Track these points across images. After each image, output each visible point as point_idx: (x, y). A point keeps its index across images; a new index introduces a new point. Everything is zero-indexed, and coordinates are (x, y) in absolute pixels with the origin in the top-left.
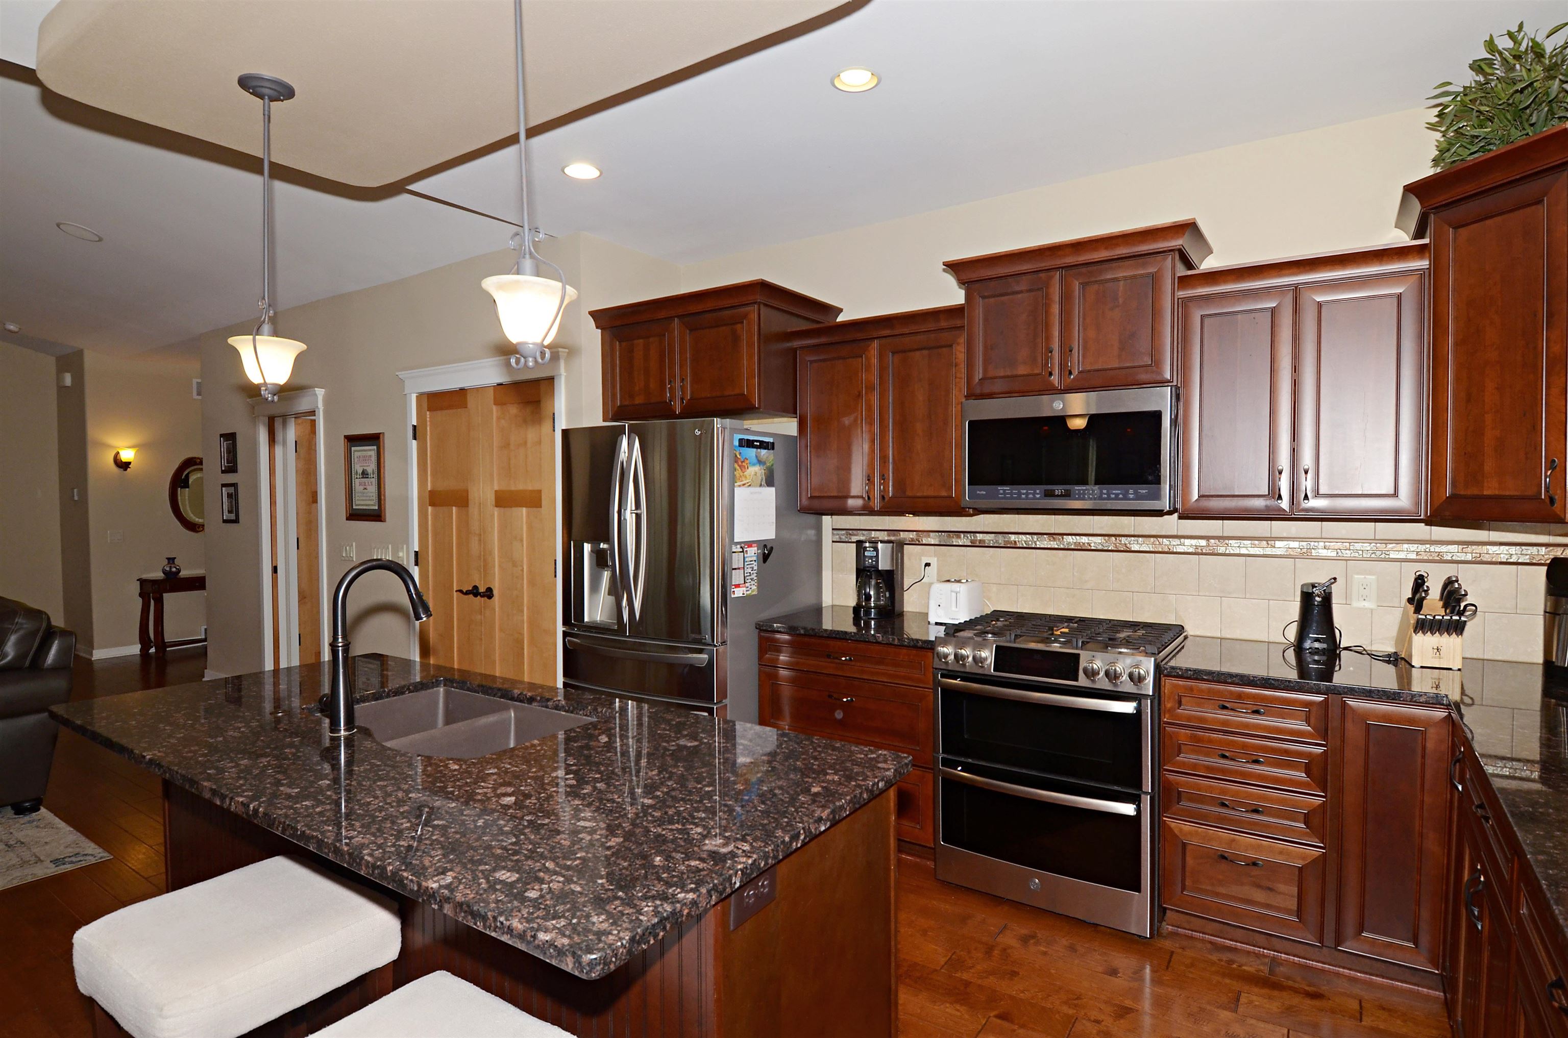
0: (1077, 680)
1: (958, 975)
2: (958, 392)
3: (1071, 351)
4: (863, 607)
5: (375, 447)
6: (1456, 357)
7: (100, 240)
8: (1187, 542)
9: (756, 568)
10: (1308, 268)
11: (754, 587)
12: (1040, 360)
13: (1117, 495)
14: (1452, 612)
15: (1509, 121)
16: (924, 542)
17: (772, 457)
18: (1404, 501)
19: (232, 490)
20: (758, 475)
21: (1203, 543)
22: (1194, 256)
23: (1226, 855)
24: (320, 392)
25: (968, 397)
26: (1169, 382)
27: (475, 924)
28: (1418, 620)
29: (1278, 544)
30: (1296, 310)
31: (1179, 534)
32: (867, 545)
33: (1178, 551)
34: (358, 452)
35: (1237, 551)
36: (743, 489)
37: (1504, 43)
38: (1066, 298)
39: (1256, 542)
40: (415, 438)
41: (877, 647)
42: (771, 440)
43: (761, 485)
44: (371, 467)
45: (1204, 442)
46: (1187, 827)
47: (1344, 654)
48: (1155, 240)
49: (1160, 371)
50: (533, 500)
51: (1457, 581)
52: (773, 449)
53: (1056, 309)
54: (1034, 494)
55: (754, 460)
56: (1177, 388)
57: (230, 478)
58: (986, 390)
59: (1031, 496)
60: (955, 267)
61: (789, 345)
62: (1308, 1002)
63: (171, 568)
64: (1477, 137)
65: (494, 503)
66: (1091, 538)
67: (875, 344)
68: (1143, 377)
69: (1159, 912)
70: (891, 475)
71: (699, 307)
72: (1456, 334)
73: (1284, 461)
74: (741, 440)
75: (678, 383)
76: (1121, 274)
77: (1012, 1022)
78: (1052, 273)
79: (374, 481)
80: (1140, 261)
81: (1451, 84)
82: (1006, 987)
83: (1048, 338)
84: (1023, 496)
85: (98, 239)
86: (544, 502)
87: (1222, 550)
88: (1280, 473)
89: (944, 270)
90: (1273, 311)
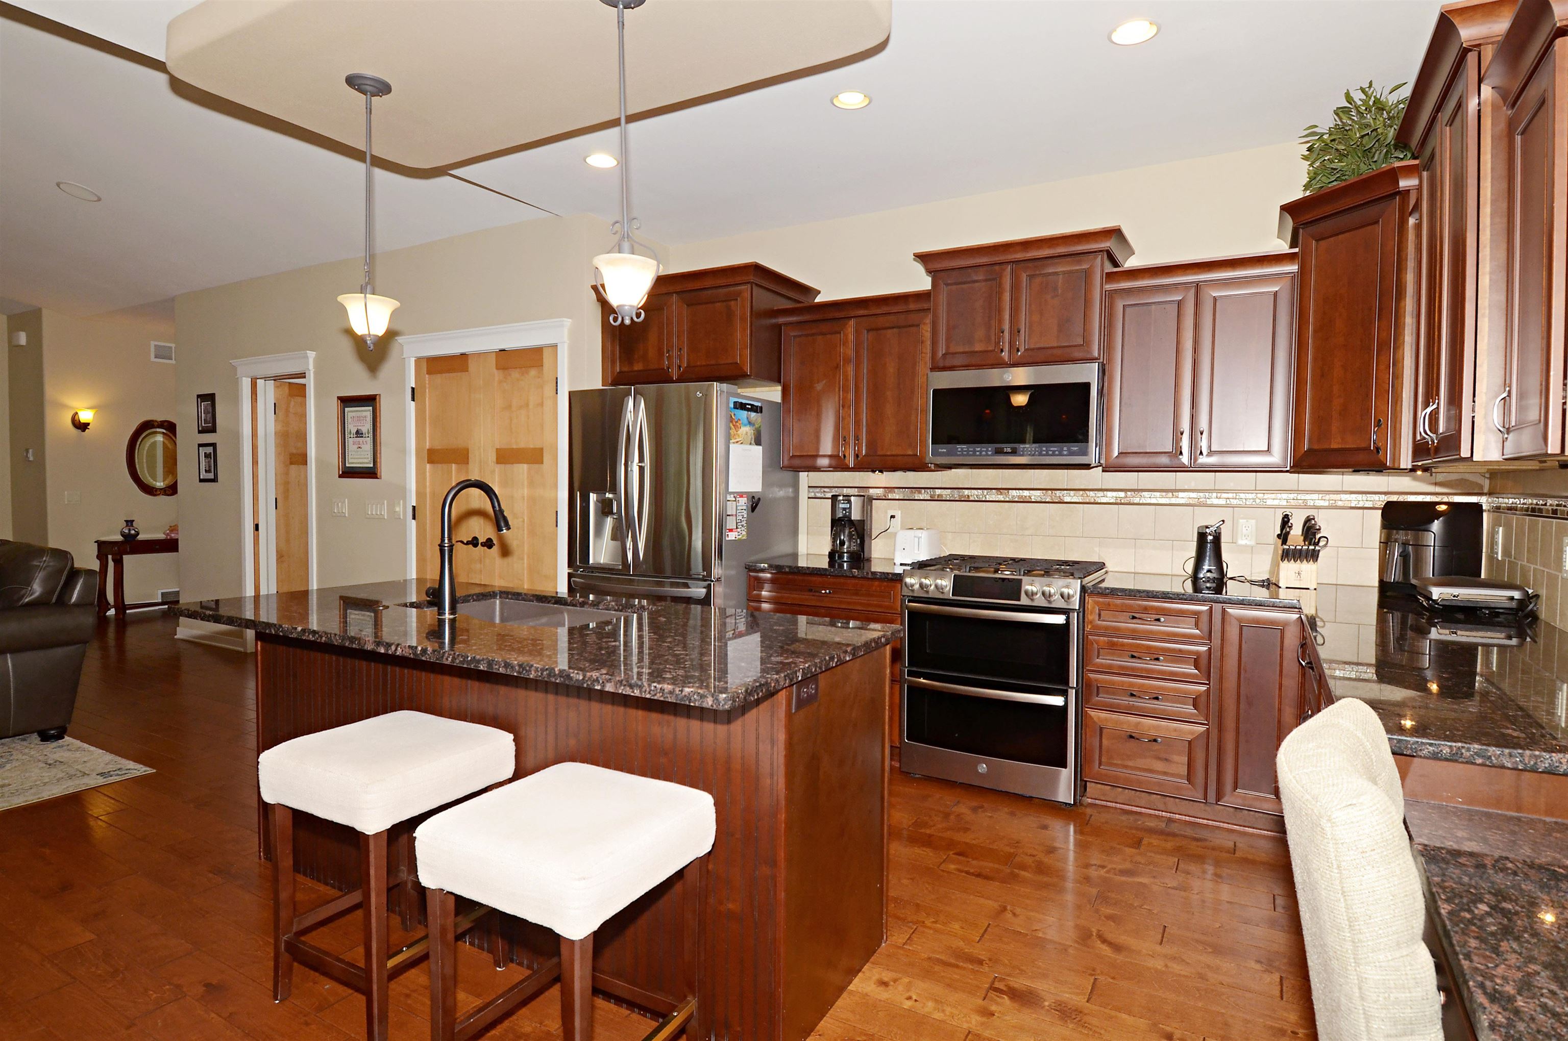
0: (1019, 600)
1: (923, 831)
2: (923, 367)
3: (1019, 332)
4: (837, 552)
5: (371, 408)
6: (1314, 342)
7: (99, 200)
8: (1109, 494)
9: (745, 516)
10: (1206, 269)
11: (744, 533)
12: (993, 338)
13: (1054, 451)
14: (1310, 544)
15: (1359, 158)
16: (890, 497)
17: (759, 420)
18: (1276, 458)
19: (210, 450)
20: (749, 434)
21: (1122, 494)
22: (1119, 256)
23: (1133, 735)
24: (311, 355)
25: (932, 369)
26: (1097, 359)
27: (633, 692)
28: (1284, 549)
29: (1181, 494)
30: (1197, 304)
31: (1103, 488)
32: (841, 498)
33: (1102, 501)
34: (352, 412)
35: (1149, 501)
36: (736, 445)
37: (1358, 96)
38: (1015, 288)
39: (1164, 494)
40: (413, 400)
41: (853, 581)
42: (759, 404)
43: (751, 444)
44: (367, 427)
45: (1123, 409)
46: (1103, 715)
47: (1230, 583)
48: (1088, 242)
49: (1089, 351)
50: (535, 456)
51: (1314, 519)
52: (761, 412)
53: (1007, 296)
54: (986, 451)
55: (746, 421)
56: (1103, 365)
57: (208, 438)
58: (948, 364)
59: (984, 453)
60: (923, 258)
61: (774, 321)
62: (1195, 843)
63: (130, 530)
64: (1335, 169)
65: (495, 460)
66: (1031, 492)
67: (852, 322)
68: (1077, 354)
69: (1081, 785)
70: (864, 437)
71: (697, 285)
72: (1314, 324)
73: (1185, 425)
74: (735, 403)
75: (675, 353)
76: (1060, 269)
77: (967, 857)
78: (1003, 266)
79: (369, 440)
80: (1077, 258)
81: (1317, 127)
82: (960, 837)
83: (1000, 321)
84: (978, 453)
85: (96, 199)
86: (547, 458)
87: (1137, 500)
88: (1182, 434)
89: (914, 260)
90: (1180, 303)
